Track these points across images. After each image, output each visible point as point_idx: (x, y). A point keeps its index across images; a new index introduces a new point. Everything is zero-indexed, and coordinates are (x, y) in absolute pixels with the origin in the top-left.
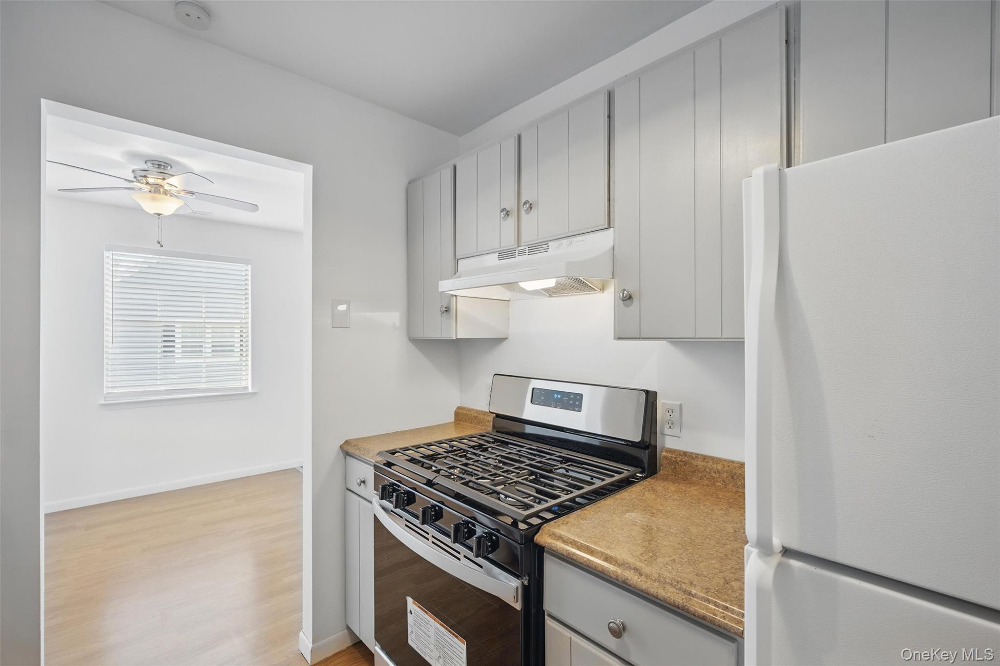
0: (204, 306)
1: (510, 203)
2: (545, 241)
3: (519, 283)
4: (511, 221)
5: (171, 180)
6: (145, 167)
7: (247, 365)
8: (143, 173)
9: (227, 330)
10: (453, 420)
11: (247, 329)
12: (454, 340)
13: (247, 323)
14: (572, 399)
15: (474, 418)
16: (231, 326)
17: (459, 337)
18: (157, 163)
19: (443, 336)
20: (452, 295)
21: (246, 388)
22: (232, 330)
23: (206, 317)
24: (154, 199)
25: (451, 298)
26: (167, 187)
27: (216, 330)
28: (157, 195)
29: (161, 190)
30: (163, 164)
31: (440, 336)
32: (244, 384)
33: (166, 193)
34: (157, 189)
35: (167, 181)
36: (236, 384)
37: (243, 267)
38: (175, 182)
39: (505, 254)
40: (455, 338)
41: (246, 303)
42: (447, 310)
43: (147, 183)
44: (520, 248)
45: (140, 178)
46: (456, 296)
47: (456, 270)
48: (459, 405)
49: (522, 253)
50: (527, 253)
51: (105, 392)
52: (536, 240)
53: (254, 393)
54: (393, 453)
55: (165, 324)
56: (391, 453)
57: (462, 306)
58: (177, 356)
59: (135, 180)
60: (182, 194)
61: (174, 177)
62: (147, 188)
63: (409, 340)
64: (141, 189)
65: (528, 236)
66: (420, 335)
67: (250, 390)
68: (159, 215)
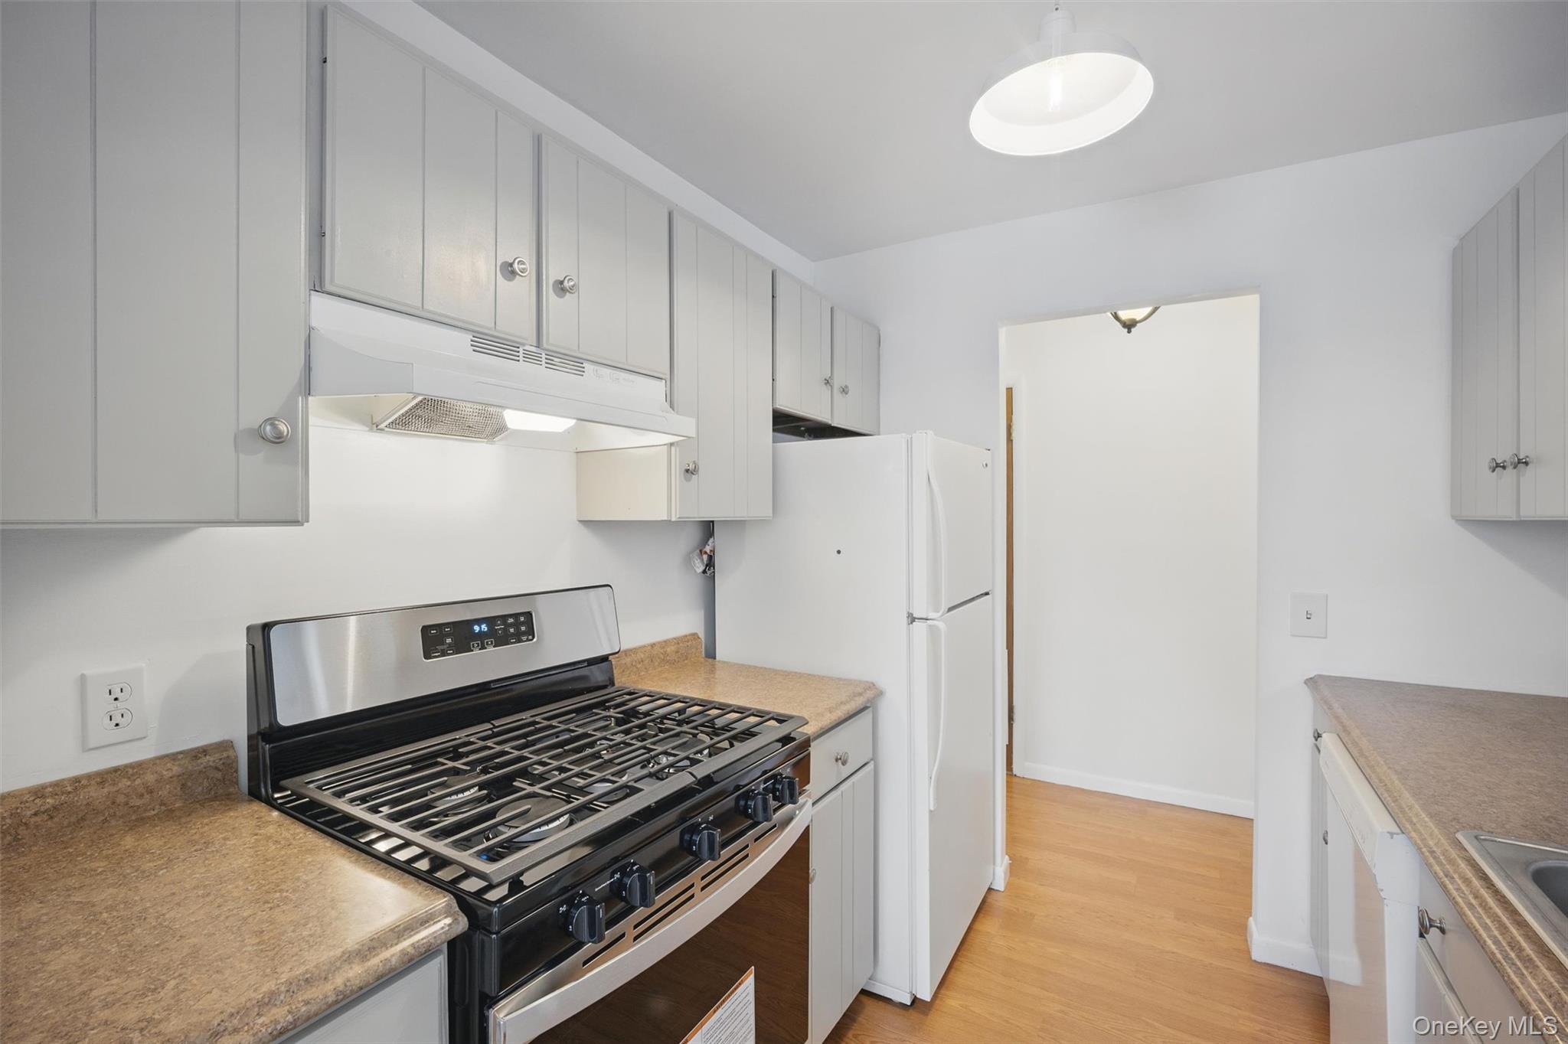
2: (581, 359)
14: (511, 625)
44: (531, 349)
49: (531, 358)
50: (544, 364)
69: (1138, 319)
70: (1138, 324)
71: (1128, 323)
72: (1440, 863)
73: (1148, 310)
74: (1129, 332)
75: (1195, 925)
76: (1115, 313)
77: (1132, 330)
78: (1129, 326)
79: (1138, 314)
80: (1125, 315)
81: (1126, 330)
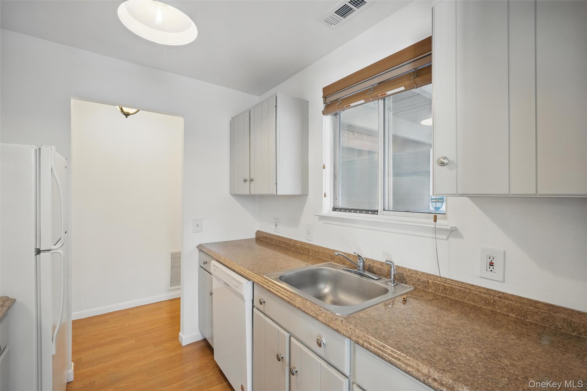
69: (130, 113)
70: (130, 115)
71: (126, 114)
72: (265, 285)
73: (135, 110)
74: (127, 117)
75: (162, 345)
76: (121, 108)
77: (128, 117)
78: (127, 115)
79: (131, 111)
80: (126, 110)
81: (125, 116)
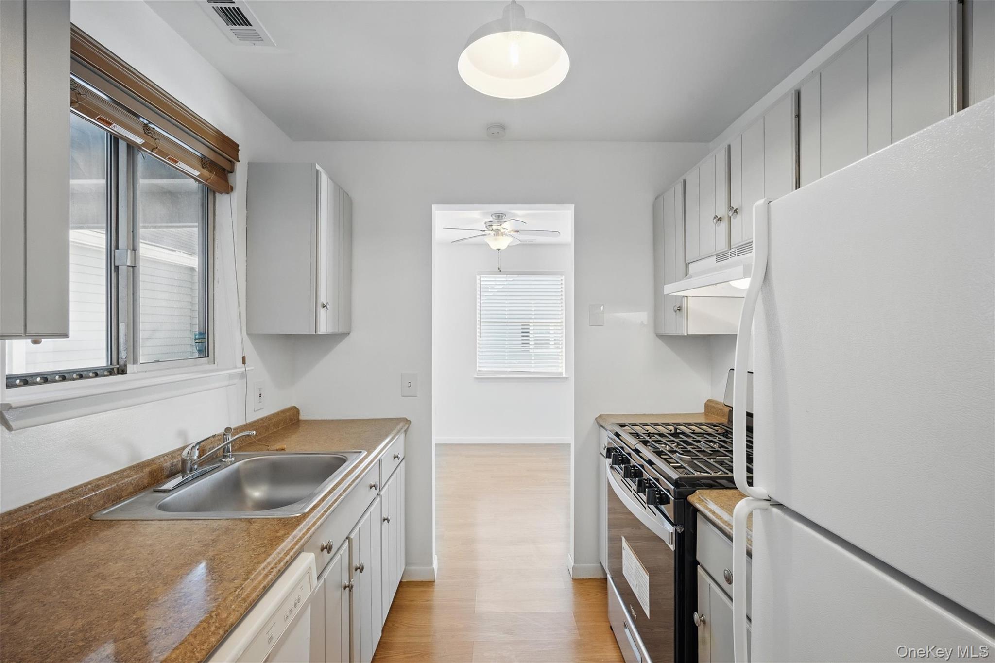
0: (533, 310)
1: (722, 211)
2: (749, 243)
3: (730, 282)
4: (723, 226)
5: (505, 225)
6: (491, 219)
7: (562, 355)
8: (490, 224)
9: (544, 328)
10: (703, 411)
11: (562, 327)
12: (686, 336)
13: (562, 322)
15: (719, 411)
16: (548, 324)
17: (690, 333)
18: (497, 215)
19: (677, 333)
20: (683, 296)
21: (561, 374)
22: (547, 328)
23: (535, 318)
24: (496, 240)
25: (682, 300)
26: (502, 230)
27: (536, 328)
28: (498, 237)
29: (500, 233)
30: (501, 215)
31: (675, 332)
32: (560, 370)
33: (503, 234)
34: (497, 232)
35: (502, 226)
36: (554, 370)
37: (559, 278)
38: (507, 226)
39: (721, 257)
40: (686, 334)
41: (562, 306)
42: (680, 309)
43: (492, 230)
44: (732, 250)
45: (488, 227)
46: (687, 297)
47: (687, 273)
48: (710, 398)
49: (733, 254)
50: (737, 255)
51: (477, 370)
52: (740, 243)
53: (567, 378)
54: (622, 426)
55: (523, 324)
56: (620, 426)
57: (691, 305)
58: (531, 347)
59: (486, 229)
60: (512, 233)
61: (506, 223)
62: (492, 233)
63: (657, 335)
64: (489, 234)
65: (736, 241)
66: (662, 331)
67: (564, 376)
68: (499, 250)
